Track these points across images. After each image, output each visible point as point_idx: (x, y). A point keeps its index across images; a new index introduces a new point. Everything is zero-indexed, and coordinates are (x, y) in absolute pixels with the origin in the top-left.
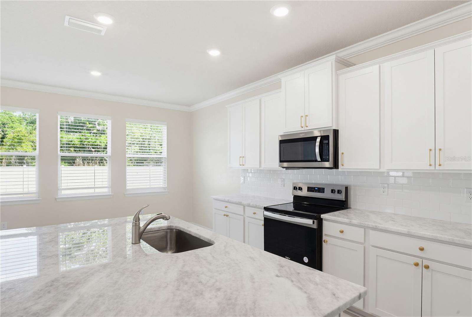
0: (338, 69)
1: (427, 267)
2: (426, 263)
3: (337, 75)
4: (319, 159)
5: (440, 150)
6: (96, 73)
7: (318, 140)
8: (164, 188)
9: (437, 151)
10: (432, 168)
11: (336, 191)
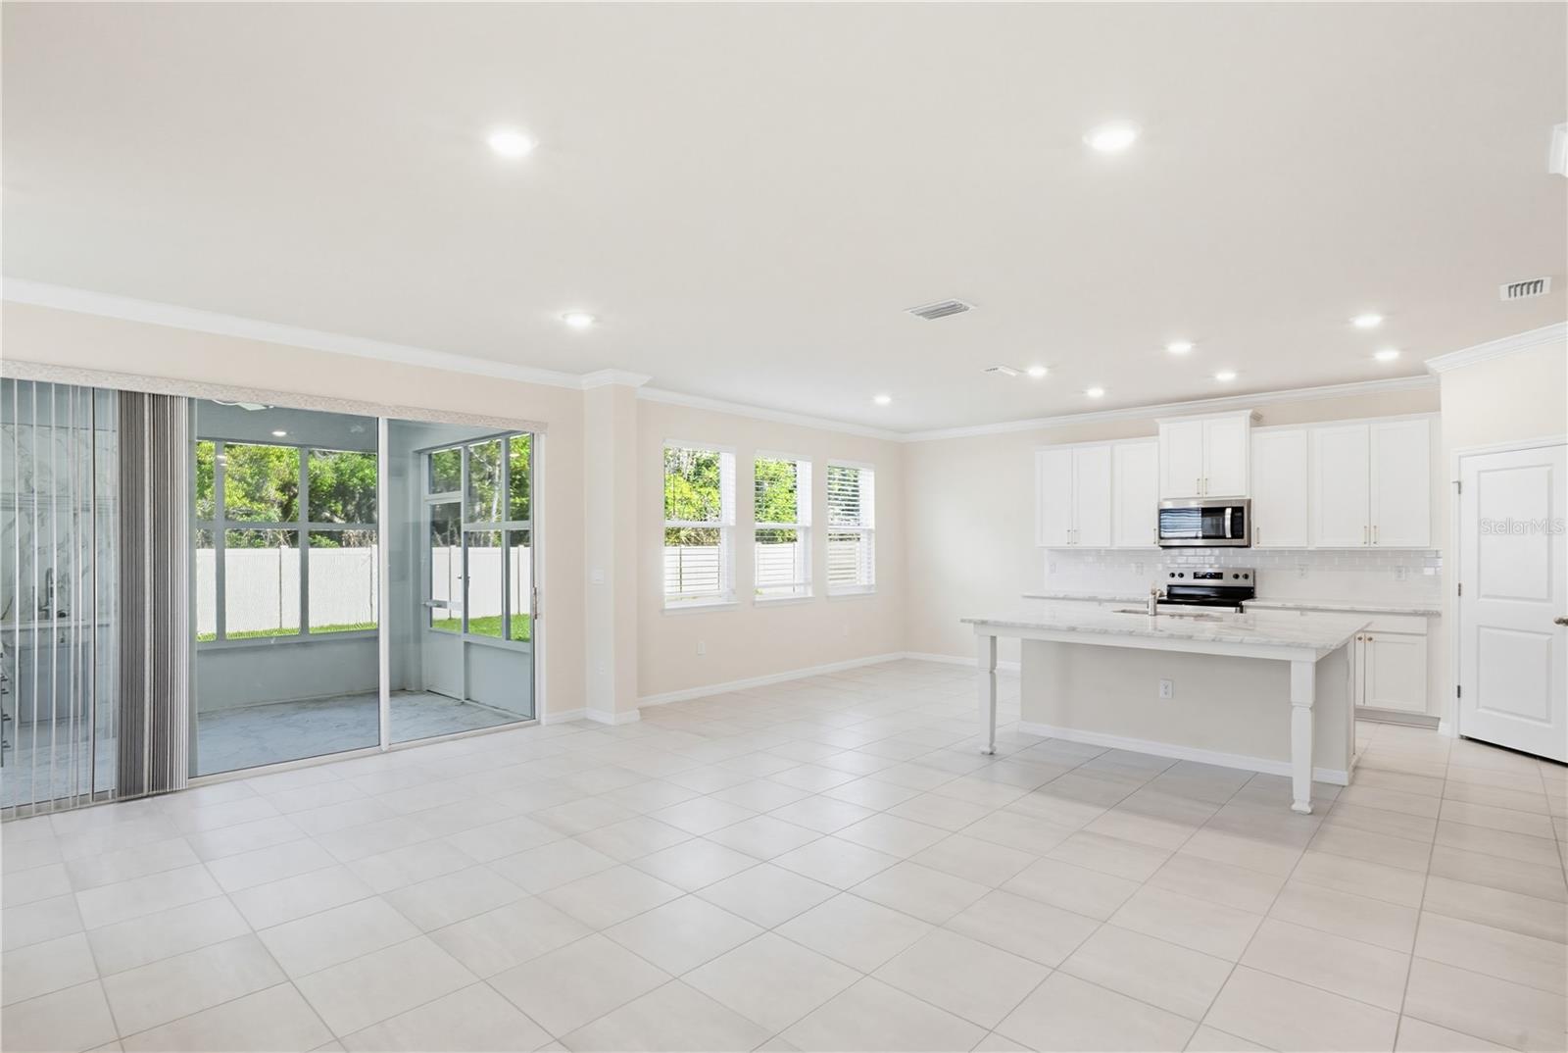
0: (1252, 426)
1: (1370, 639)
2: (1368, 635)
3: (1251, 432)
4: (1229, 535)
5: (1375, 527)
6: (883, 400)
7: (1228, 511)
8: (870, 587)
9: (1372, 529)
10: (1367, 545)
11: (1241, 577)
